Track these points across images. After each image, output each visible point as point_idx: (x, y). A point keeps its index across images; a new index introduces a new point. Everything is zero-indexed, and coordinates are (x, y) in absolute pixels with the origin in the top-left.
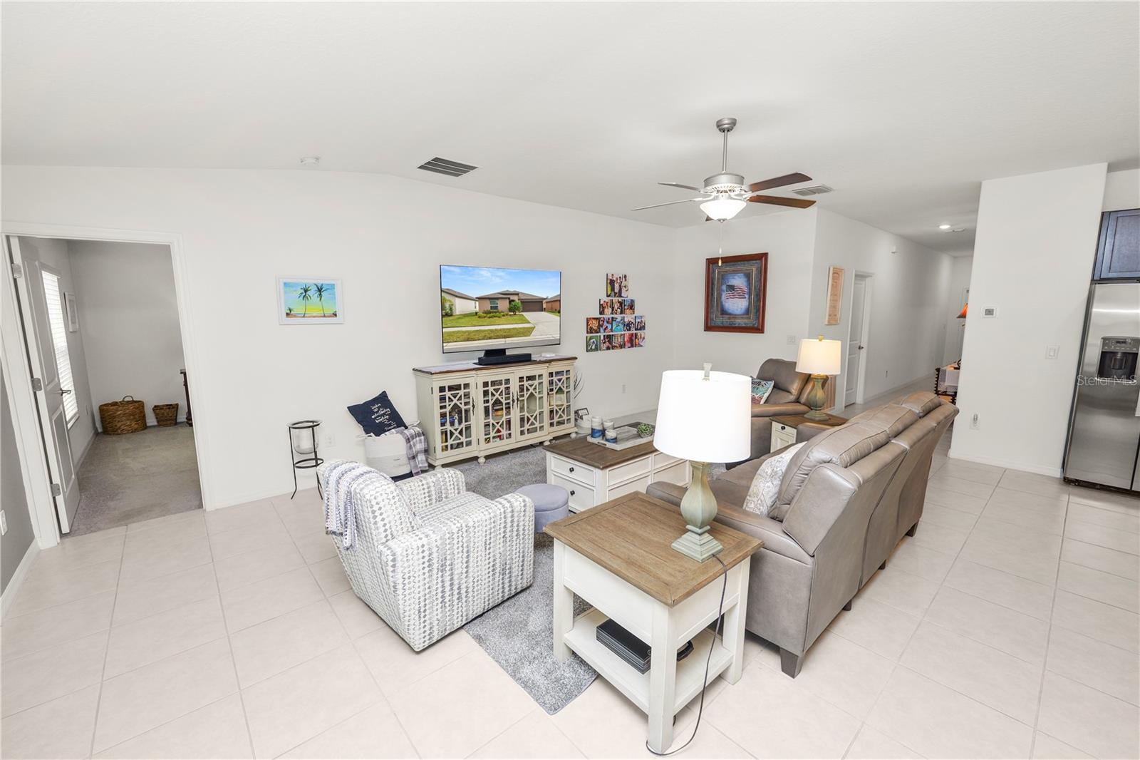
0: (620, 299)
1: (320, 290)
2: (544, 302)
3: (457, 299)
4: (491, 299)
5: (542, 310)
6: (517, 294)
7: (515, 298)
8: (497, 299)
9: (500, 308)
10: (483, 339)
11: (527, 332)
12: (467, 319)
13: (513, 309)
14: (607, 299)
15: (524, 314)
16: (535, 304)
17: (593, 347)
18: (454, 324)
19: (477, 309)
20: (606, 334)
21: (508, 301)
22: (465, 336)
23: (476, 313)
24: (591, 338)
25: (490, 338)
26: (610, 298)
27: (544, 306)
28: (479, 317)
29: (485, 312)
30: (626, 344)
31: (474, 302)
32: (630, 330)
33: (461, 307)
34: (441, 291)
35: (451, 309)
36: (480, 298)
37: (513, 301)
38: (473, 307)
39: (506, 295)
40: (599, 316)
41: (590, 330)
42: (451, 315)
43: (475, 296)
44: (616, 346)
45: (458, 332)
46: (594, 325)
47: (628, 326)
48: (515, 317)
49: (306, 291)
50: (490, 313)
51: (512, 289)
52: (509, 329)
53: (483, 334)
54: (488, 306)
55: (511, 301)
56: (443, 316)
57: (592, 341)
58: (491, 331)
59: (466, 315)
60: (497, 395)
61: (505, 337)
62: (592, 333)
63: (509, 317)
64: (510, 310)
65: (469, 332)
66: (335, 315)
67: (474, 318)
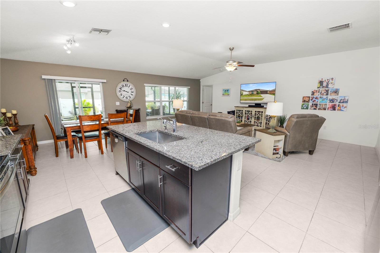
0: (326, 89)
1: (227, 91)
2: (268, 91)
3: (244, 92)
4: (252, 91)
5: (267, 93)
6: (259, 90)
7: (259, 91)
8: (254, 91)
9: (254, 93)
10: (249, 100)
11: (262, 99)
12: (246, 96)
13: (258, 93)
14: (317, 89)
15: (261, 95)
16: (265, 92)
17: (305, 108)
18: (243, 97)
19: (248, 94)
20: (314, 103)
21: (256, 91)
22: (245, 100)
23: (248, 95)
24: (303, 104)
25: (251, 100)
26: (319, 89)
27: (268, 92)
28: (249, 95)
29: (250, 94)
30: (329, 108)
31: (247, 92)
32: (333, 102)
33: (244, 93)
34: (241, 90)
35: (242, 94)
36: (249, 91)
37: (258, 91)
38: (247, 93)
39: (256, 90)
40: (311, 96)
41: (304, 101)
42: (242, 95)
43: (248, 91)
44: (321, 109)
45: (243, 99)
46: (307, 99)
47: (332, 101)
48: (258, 96)
49: (225, 91)
50: (251, 94)
51: (258, 89)
52: (256, 99)
53: (249, 99)
54: (251, 93)
55: (257, 92)
56: (241, 95)
57: (304, 105)
58: (251, 99)
59: (245, 95)
60: (248, 114)
61: (255, 100)
62: (305, 102)
63: (256, 96)
64: (257, 94)
65: (246, 99)
66: (229, 95)
67: (247, 96)
